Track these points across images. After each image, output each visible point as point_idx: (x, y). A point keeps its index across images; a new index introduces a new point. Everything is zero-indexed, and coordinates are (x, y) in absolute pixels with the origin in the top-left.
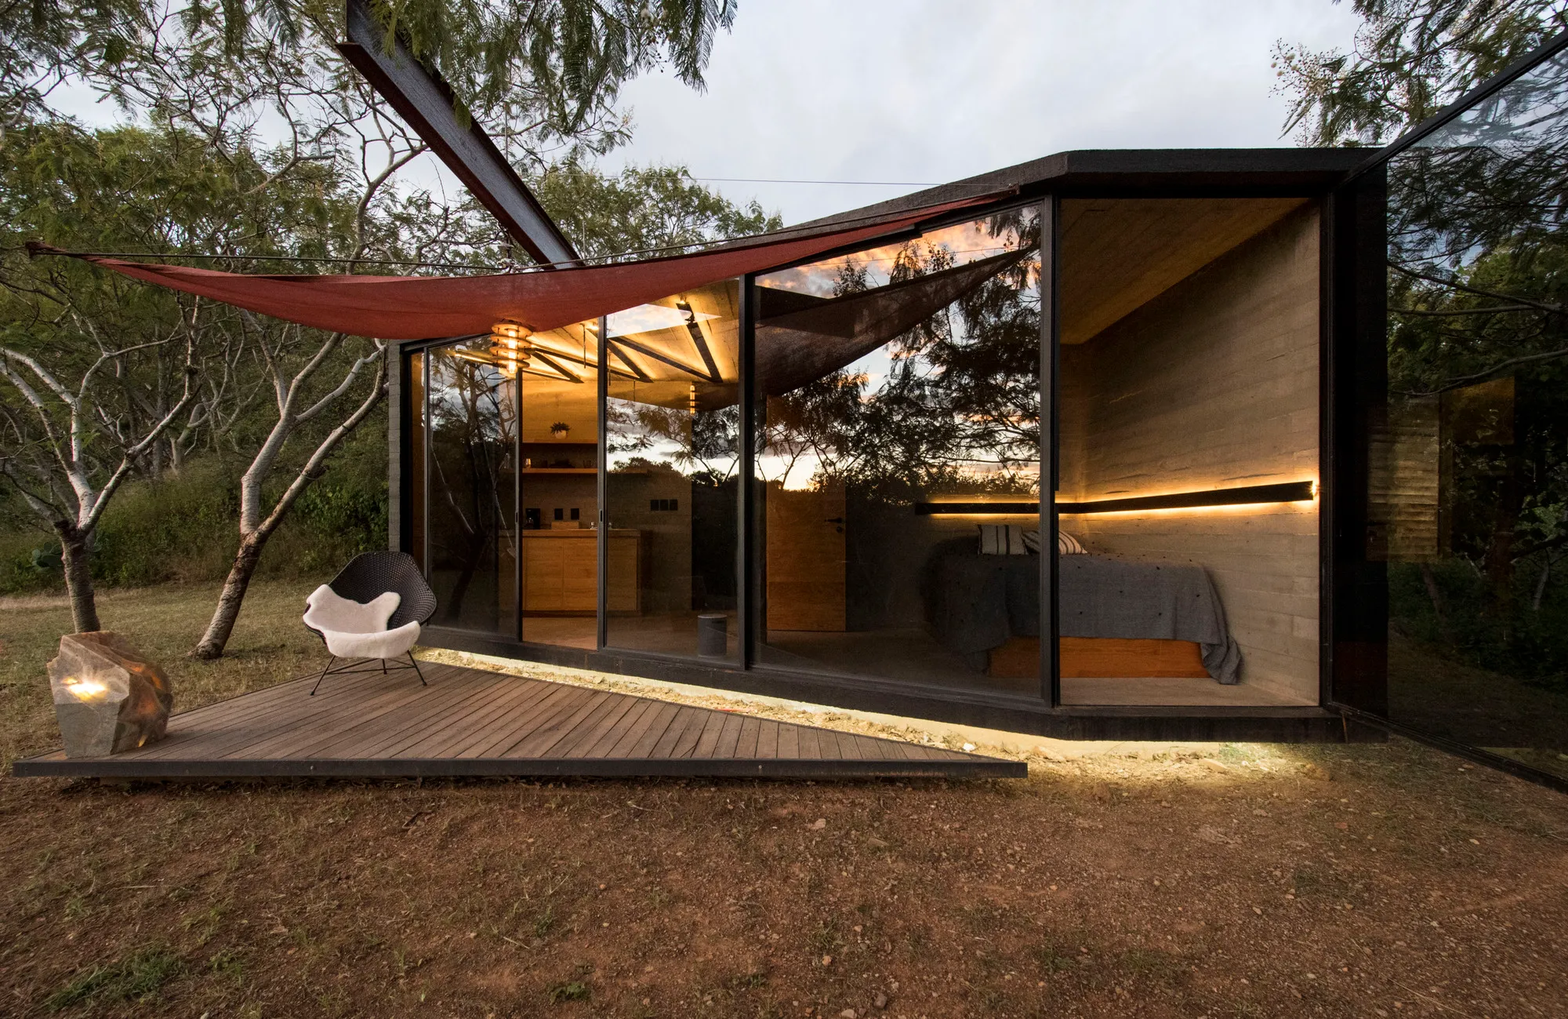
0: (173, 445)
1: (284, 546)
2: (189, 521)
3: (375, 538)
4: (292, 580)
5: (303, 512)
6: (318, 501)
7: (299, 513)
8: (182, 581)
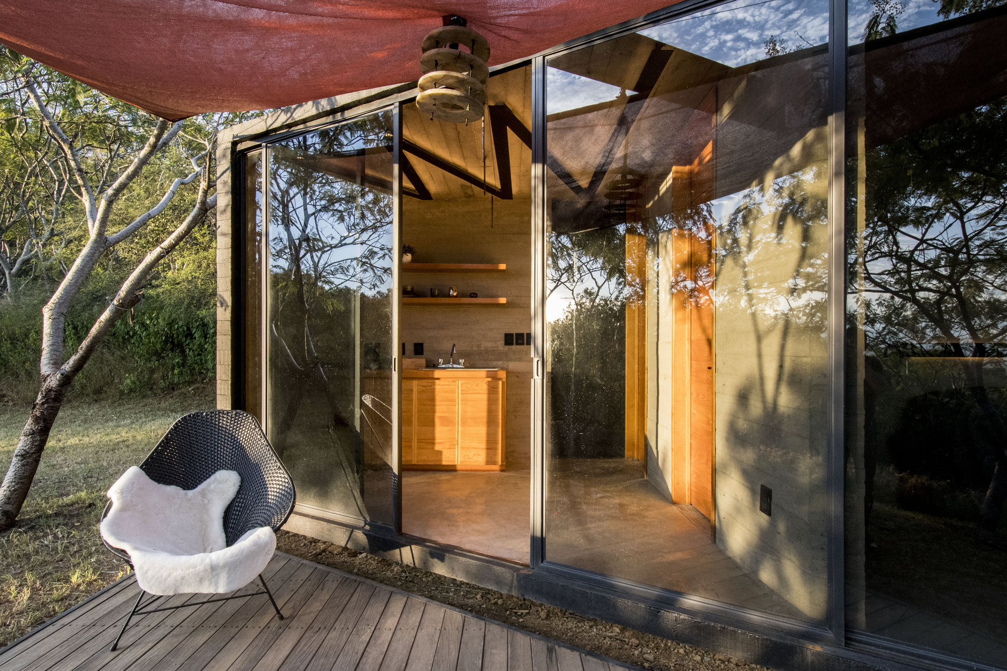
0: (7, 276)
1: (106, 370)
2: (20, 345)
3: (189, 362)
4: (114, 402)
5: (123, 338)
6: (137, 328)
7: (121, 339)
8: (11, 404)
